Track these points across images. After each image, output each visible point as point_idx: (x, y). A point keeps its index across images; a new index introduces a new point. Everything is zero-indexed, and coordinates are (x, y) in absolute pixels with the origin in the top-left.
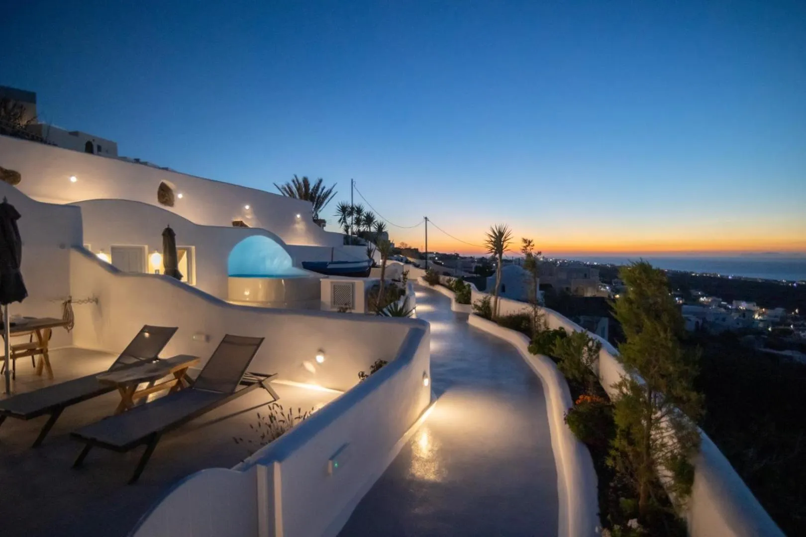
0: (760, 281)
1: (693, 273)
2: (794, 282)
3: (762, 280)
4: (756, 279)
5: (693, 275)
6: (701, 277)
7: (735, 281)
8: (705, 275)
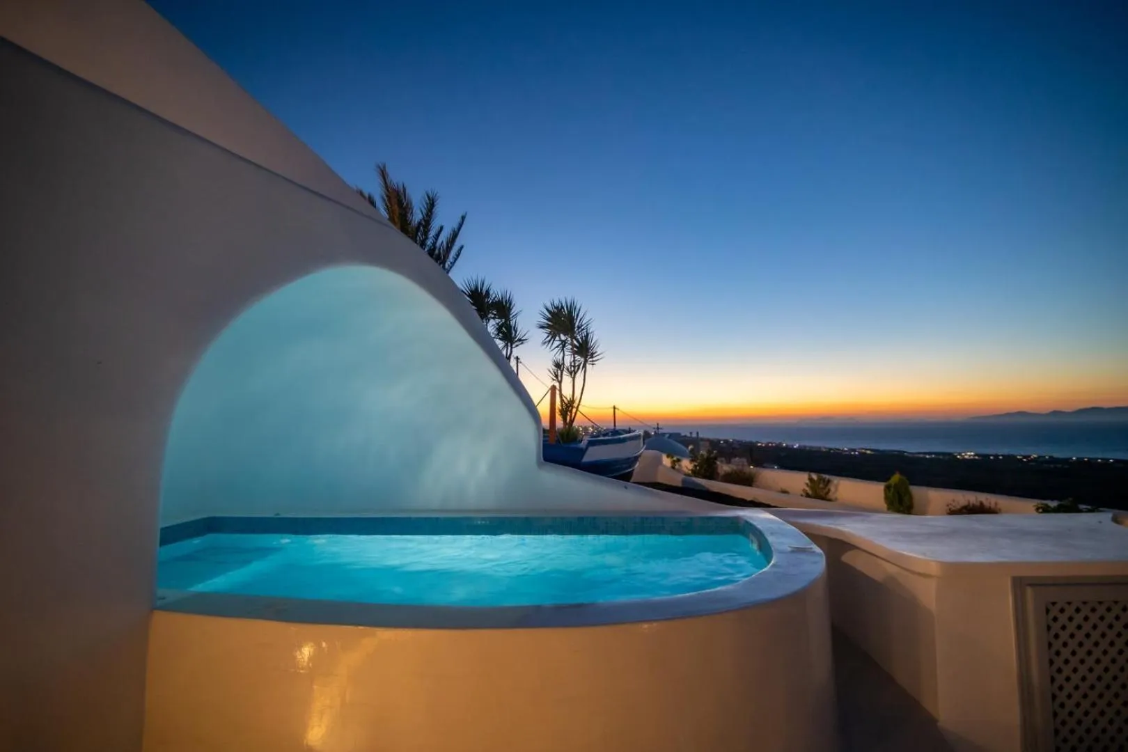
0: (824, 450)
1: (758, 442)
2: (855, 450)
3: (825, 448)
4: (820, 448)
5: (759, 444)
6: (767, 446)
7: (801, 450)
8: (770, 445)
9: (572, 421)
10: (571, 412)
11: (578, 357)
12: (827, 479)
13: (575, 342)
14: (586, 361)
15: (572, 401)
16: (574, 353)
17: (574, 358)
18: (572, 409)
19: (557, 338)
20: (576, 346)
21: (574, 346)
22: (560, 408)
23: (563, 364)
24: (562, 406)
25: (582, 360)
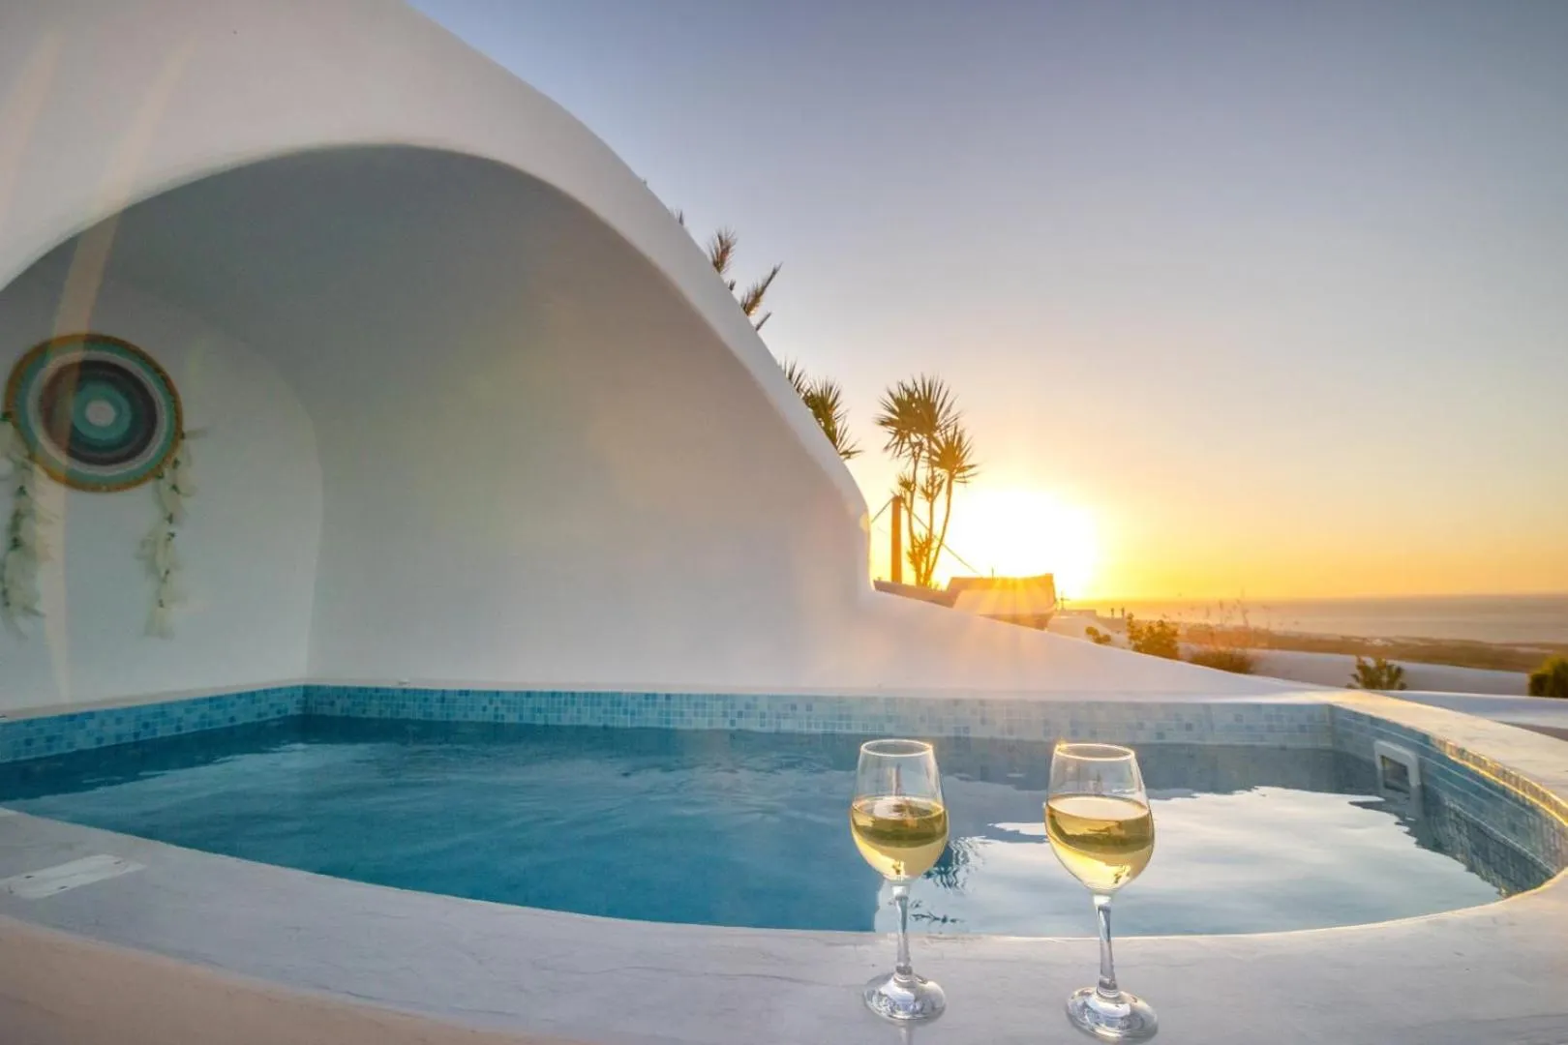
9: (929, 572)
10: (928, 556)
11: (938, 471)
12: (1394, 669)
13: (934, 446)
14: (952, 477)
15: (929, 541)
16: (932, 464)
17: (933, 472)
18: (929, 552)
19: (907, 440)
20: (936, 454)
21: (932, 452)
22: (910, 550)
23: (914, 481)
24: (913, 546)
25: (946, 476)
